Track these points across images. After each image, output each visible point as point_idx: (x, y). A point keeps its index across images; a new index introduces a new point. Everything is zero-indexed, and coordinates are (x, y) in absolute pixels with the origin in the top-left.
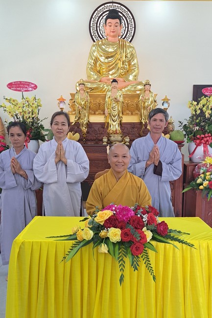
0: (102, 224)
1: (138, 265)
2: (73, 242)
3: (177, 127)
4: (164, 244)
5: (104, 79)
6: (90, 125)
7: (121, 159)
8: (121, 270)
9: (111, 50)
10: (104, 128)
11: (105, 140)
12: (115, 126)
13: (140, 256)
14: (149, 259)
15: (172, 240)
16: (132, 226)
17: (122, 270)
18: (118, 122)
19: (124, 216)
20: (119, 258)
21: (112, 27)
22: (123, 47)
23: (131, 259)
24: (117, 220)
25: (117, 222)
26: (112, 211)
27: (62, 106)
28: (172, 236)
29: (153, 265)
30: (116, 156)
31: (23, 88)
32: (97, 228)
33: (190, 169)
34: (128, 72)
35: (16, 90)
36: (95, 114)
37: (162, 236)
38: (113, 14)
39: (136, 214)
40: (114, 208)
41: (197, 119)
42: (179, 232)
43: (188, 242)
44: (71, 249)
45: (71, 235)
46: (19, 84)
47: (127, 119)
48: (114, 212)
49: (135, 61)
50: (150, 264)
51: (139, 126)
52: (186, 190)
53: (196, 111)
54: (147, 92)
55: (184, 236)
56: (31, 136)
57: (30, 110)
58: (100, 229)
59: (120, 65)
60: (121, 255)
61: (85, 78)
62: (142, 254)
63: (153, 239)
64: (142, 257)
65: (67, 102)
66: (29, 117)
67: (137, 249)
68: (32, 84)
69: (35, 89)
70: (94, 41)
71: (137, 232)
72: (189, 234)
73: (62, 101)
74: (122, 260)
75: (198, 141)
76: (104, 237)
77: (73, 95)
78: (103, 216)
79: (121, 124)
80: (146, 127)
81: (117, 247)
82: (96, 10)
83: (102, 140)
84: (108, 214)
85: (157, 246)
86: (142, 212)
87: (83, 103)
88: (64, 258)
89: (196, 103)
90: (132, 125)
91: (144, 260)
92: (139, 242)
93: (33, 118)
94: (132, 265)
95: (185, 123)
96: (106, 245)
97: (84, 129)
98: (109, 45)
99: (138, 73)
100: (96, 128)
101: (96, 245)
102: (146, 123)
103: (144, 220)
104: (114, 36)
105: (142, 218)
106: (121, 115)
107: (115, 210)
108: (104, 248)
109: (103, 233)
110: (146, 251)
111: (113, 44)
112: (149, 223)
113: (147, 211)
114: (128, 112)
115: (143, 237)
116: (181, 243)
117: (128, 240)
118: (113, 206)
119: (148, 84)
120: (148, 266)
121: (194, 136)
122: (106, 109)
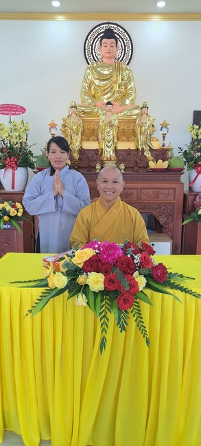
0: (81, 266)
1: (127, 324)
2: (43, 290)
3: (176, 153)
4: (161, 294)
5: (98, 103)
6: (82, 151)
7: (110, 185)
8: (102, 331)
9: (106, 72)
10: (97, 154)
11: (98, 167)
12: (109, 153)
13: (129, 310)
14: (141, 314)
15: (172, 288)
16: (120, 270)
17: (104, 331)
18: (112, 148)
19: (109, 256)
20: (101, 314)
21: (108, 48)
22: (119, 69)
23: (117, 315)
24: (100, 261)
25: (100, 265)
26: (94, 249)
27: (53, 131)
28: (172, 281)
29: (146, 324)
30: (105, 181)
31: (10, 111)
32: (73, 273)
33: (190, 199)
34: (124, 96)
35: (3, 114)
36: (88, 140)
37: (158, 283)
38: (109, 34)
39: (125, 254)
40: (97, 246)
41: (198, 145)
42: (181, 276)
43: (193, 291)
44: (38, 300)
45: (41, 280)
46: (6, 107)
47: (123, 146)
48: (97, 251)
49: (132, 84)
50: (143, 323)
51: (135, 153)
52: (186, 222)
53: (197, 136)
54: (144, 116)
55: (188, 281)
56: (18, 163)
57: (17, 134)
58: (78, 273)
59: (116, 88)
60: (104, 308)
61: (78, 103)
62: (132, 308)
63: (148, 286)
64: (132, 312)
65: (59, 127)
66: (17, 143)
67: (126, 301)
68: (21, 107)
69: (23, 113)
70: (89, 64)
71: (125, 279)
72: (194, 279)
73: (53, 126)
74: (105, 316)
75: (199, 169)
76: (83, 284)
77: (64, 120)
78: (83, 255)
79: (116, 151)
80: (143, 154)
81: (99, 298)
82: (92, 31)
83: (95, 167)
84: (89, 253)
85: (152, 296)
86: (133, 251)
87: (74, 128)
88: (30, 311)
89: (197, 127)
90: (129, 152)
91: (134, 316)
92: (128, 292)
93: (21, 143)
94: (118, 324)
95: (185, 148)
96: (84, 295)
97: (76, 156)
98: (104, 67)
99: (135, 97)
100: (90, 155)
101: (71, 294)
102: (143, 149)
103: (135, 261)
104: (109, 58)
105: (133, 259)
106: (116, 140)
107: (99, 249)
108: (81, 299)
109: (81, 279)
110: (138, 303)
111: (108, 66)
112: (142, 265)
113: (140, 249)
114: (123, 138)
115: (134, 285)
116: (184, 293)
117: (114, 289)
118: (95, 243)
119: (145, 107)
120: (140, 325)
121: (195, 163)
122: (99, 133)
